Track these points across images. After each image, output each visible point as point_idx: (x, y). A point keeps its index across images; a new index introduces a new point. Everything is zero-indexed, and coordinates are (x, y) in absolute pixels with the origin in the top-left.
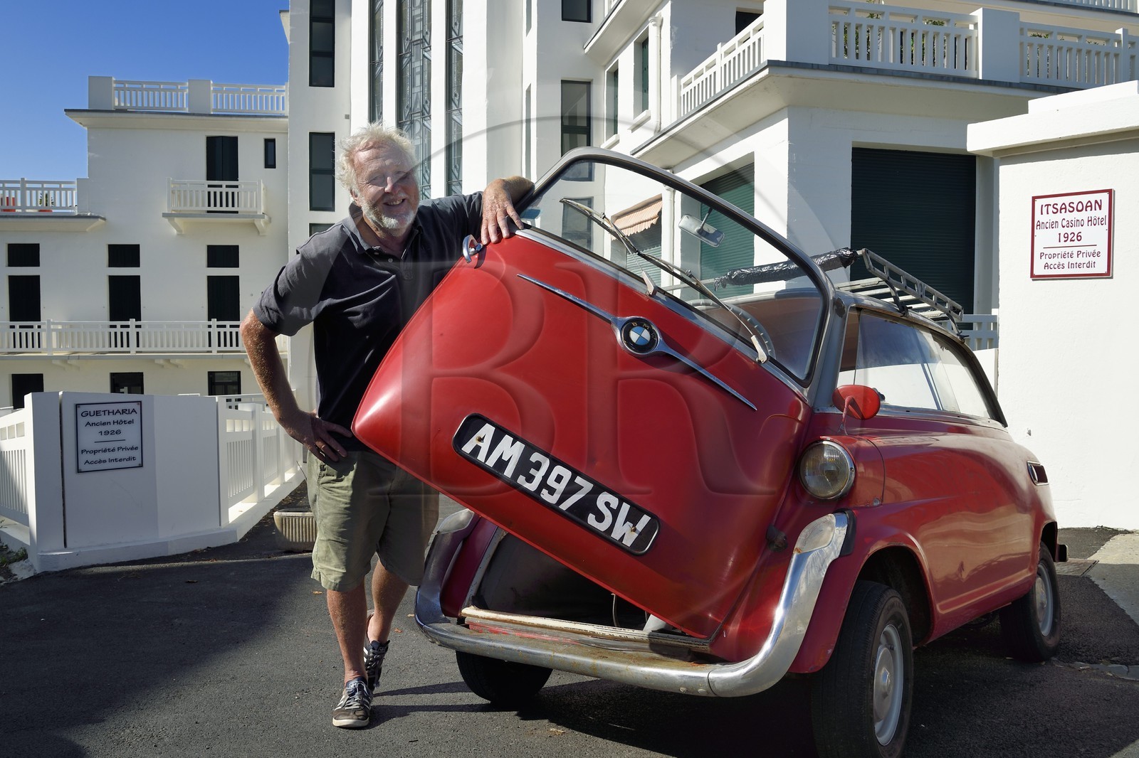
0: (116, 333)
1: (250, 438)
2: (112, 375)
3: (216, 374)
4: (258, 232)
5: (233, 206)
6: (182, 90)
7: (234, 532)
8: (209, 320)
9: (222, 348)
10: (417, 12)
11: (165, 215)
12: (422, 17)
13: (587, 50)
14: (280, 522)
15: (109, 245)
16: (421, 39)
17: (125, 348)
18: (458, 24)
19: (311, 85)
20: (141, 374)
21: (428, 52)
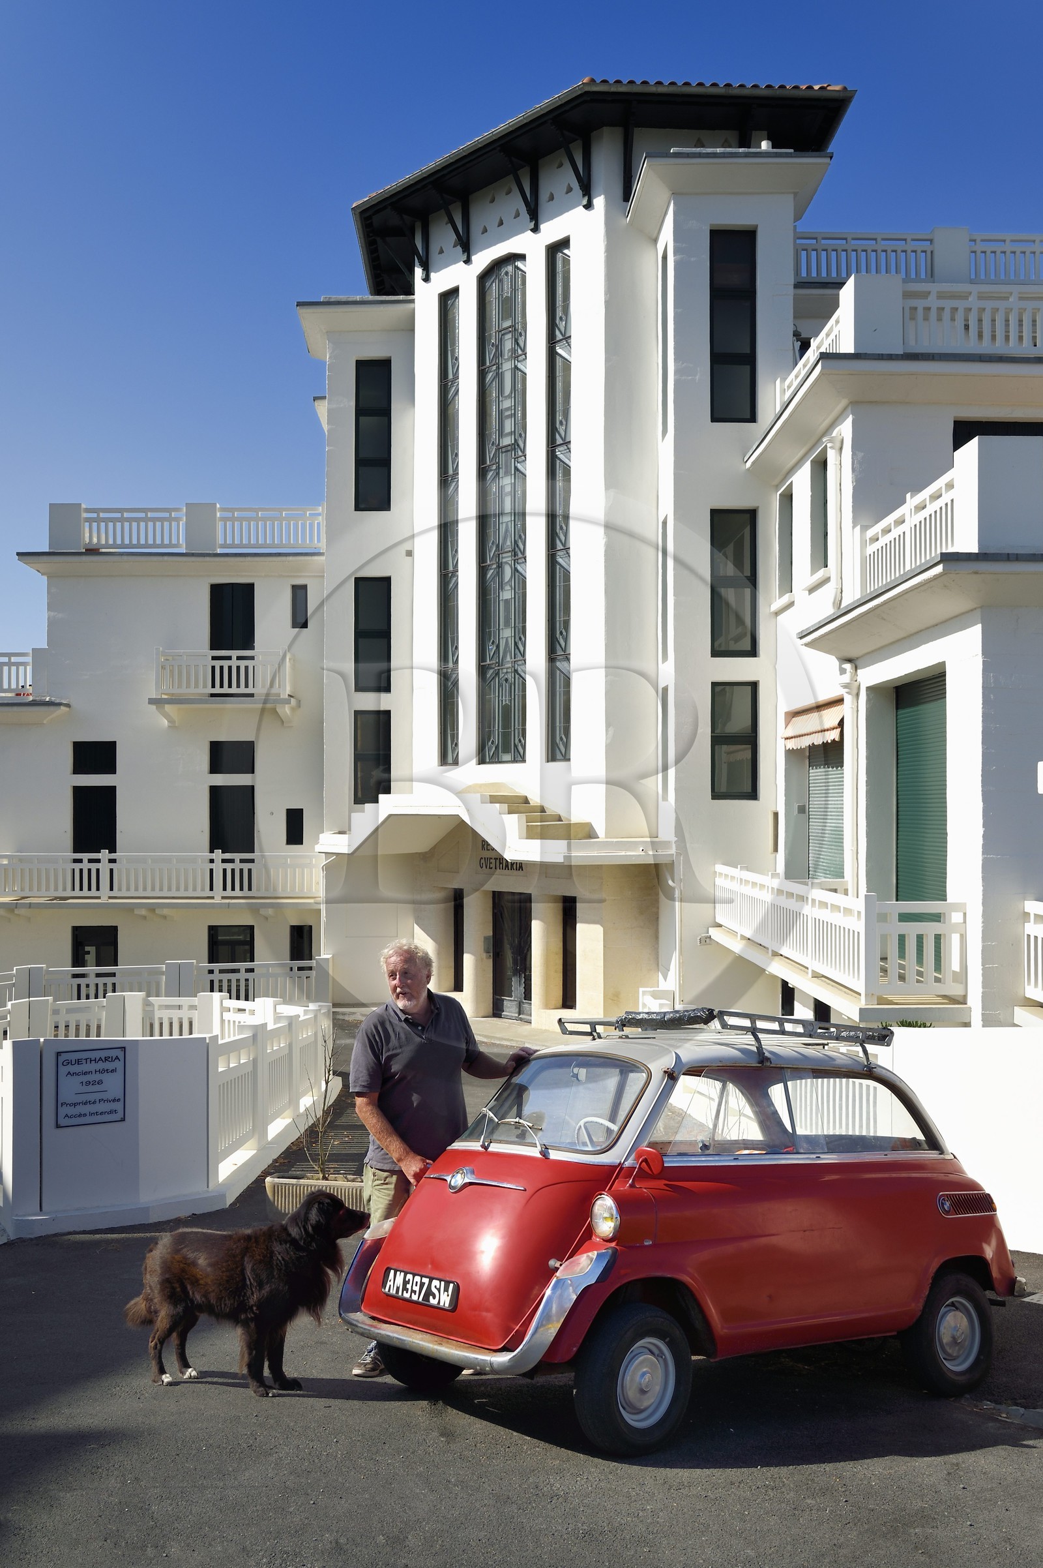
0: (81, 870)
1: (250, 1069)
2: (75, 929)
3: (219, 928)
4: (283, 722)
5: (247, 686)
6: (177, 520)
7: (224, 1197)
8: (212, 851)
9: (229, 892)
10: (507, 404)
11: (152, 701)
12: (513, 412)
13: (749, 464)
14: (272, 1189)
15: (74, 743)
16: (512, 444)
17: (94, 892)
18: (564, 423)
19: (357, 508)
20: (115, 928)
21: (522, 464)
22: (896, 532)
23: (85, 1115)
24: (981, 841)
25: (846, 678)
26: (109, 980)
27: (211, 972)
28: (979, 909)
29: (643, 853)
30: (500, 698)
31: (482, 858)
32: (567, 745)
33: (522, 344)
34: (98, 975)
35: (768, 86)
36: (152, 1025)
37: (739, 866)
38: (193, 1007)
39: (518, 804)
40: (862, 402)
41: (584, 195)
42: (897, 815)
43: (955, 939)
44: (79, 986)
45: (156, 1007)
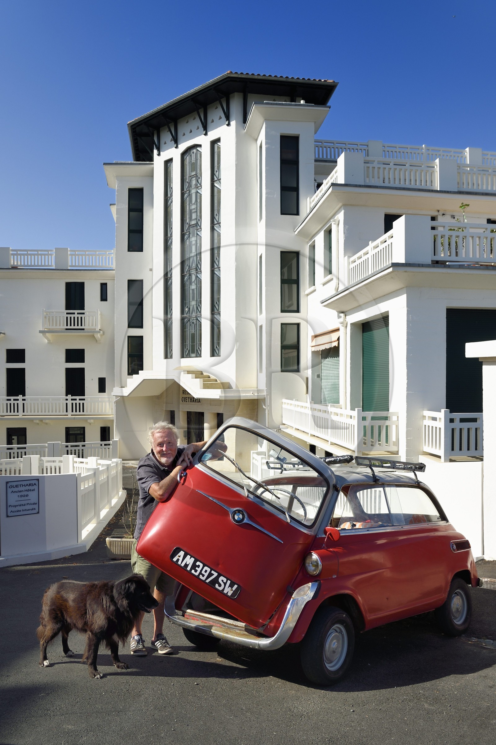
0: (10, 404)
1: (93, 488)
2: (8, 429)
3: (70, 428)
4: (97, 341)
5: (81, 325)
6: (51, 255)
7: (85, 547)
8: (67, 395)
9: (74, 413)
10: (193, 207)
11: (40, 332)
12: (196, 210)
13: (296, 233)
14: (109, 543)
15: (7, 350)
16: (196, 224)
17: (16, 413)
18: (218, 215)
19: (129, 251)
20: (25, 428)
21: (200, 232)
22: (364, 258)
23: (20, 511)
24: (406, 386)
25: (341, 320)
26: (23, 451)
27: (67, 446)
28: (405, 414)
29: (252, 395)
30: (190, 330)
31: (183, 398)
32: (219, 350)
33: (200, 182)
34: (18, 448)
35: (303, 79)
36: (43, 470)
37: (294, 399)
38: (61, 462)
39: (199, 374)
40: (348, 205)
41: (227, 120)
42: (363, 377)
43: (394, 427)
44: (10, 453)
45: (45, 462)
